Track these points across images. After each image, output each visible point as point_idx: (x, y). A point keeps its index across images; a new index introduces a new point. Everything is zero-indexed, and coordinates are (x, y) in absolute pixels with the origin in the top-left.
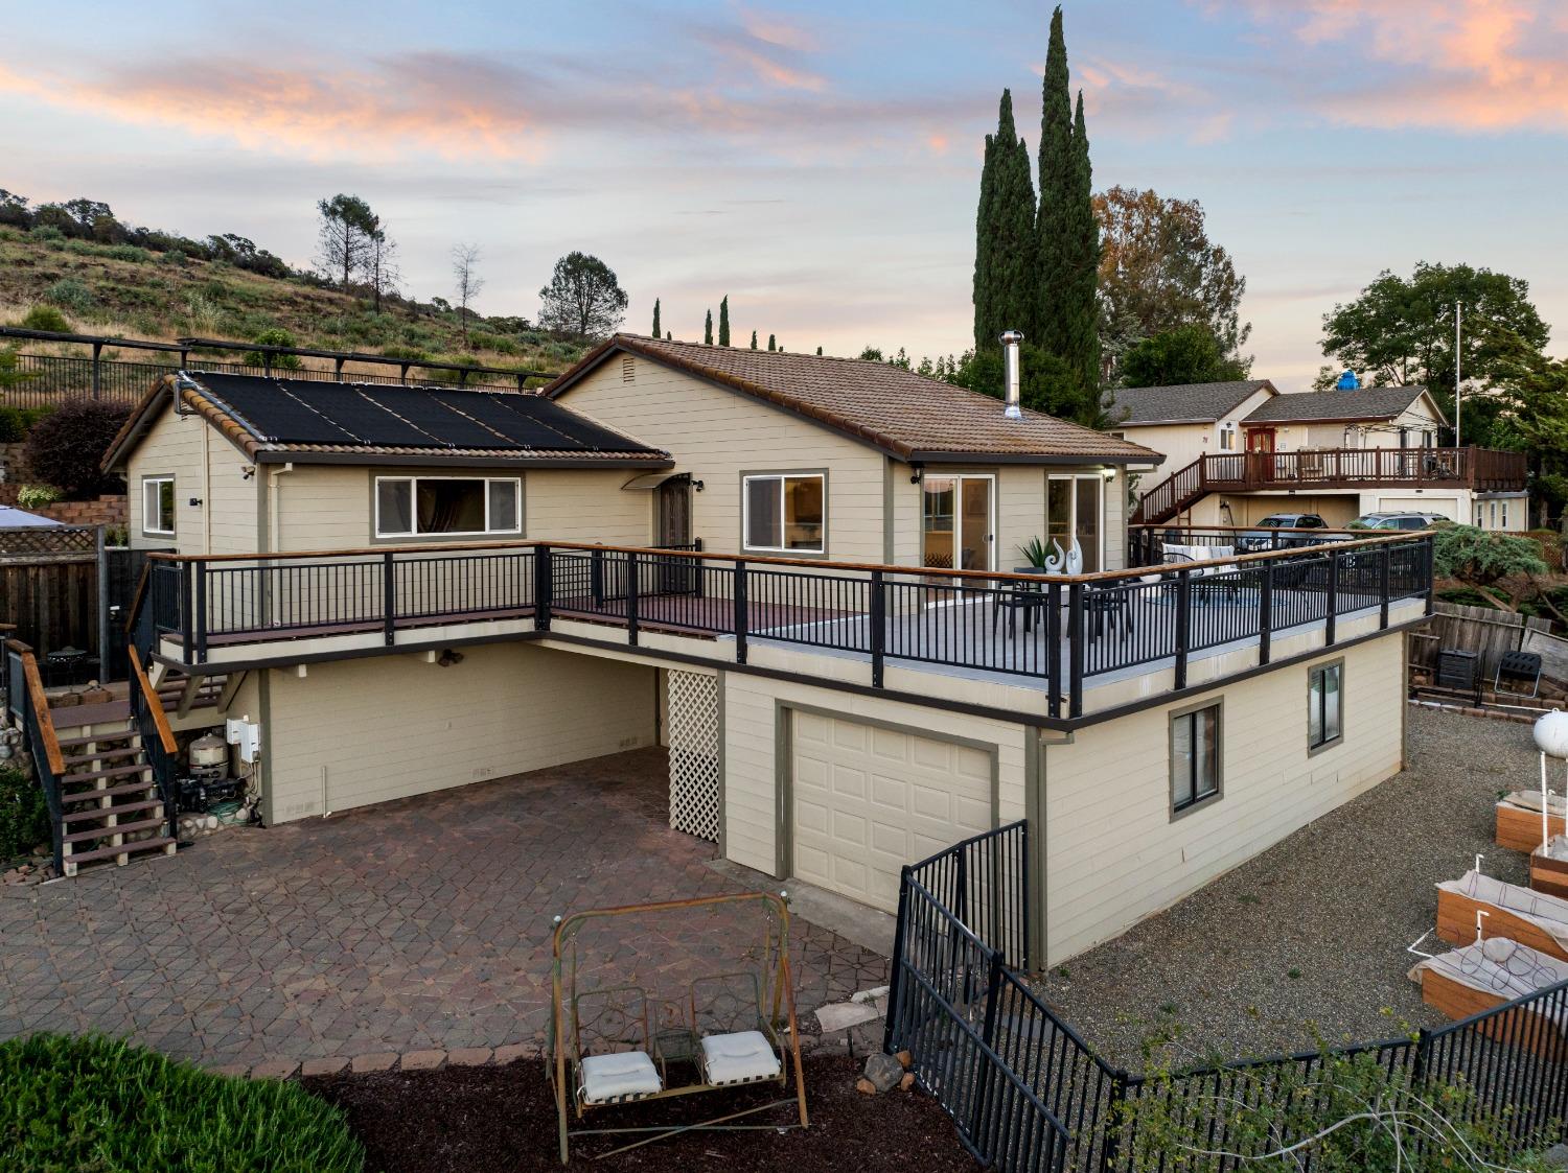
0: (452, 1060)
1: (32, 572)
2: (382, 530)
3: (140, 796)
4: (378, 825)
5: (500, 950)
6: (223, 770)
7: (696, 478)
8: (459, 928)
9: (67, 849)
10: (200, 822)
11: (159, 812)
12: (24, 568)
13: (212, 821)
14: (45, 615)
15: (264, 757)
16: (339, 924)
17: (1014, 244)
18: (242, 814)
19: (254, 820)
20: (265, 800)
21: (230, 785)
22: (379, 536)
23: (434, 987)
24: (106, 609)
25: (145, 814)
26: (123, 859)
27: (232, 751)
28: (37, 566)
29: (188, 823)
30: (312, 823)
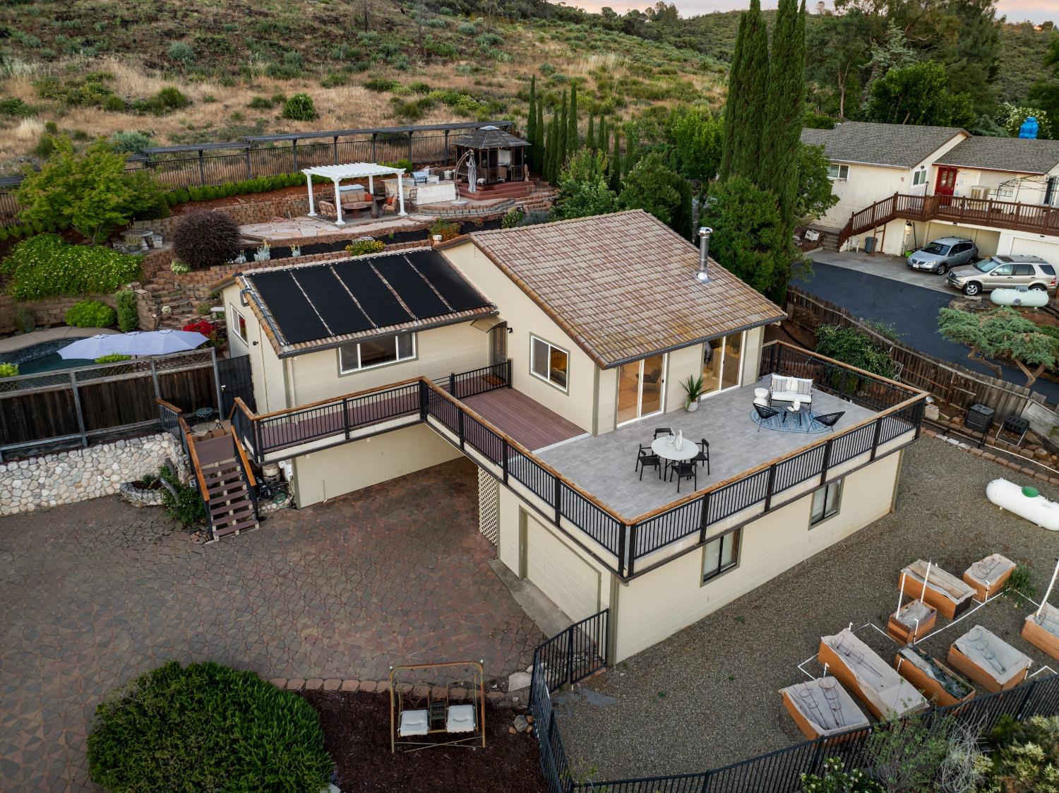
0: (362, 688)
1: (185, 374)
2: (344, 370)
3: (242, 499)
4: (347, 511)
5: (390, 617)
6: (278, 477)
7: (509, 326)
8: (374, 600)
9: (214, 529)
10: (269, 507)
11: (251, 507)
12: (181, 373)
13: (274, 506)
14: (193, 393)
15: (295, 478)
16: (325, 589)
17: (751, 96)
18: (287, 501)
19: (293, 505)
20: (297, 495)
21: (281, 486)
22: (342, 373)
23: (359, 639)
24: (219, 388)
25: (246, 508)
26: (237, 532)
27: (281, 471)
28: (186, 372)
29: (264, 508)
30: (319, 507)
